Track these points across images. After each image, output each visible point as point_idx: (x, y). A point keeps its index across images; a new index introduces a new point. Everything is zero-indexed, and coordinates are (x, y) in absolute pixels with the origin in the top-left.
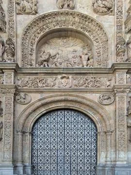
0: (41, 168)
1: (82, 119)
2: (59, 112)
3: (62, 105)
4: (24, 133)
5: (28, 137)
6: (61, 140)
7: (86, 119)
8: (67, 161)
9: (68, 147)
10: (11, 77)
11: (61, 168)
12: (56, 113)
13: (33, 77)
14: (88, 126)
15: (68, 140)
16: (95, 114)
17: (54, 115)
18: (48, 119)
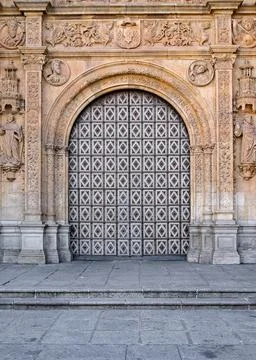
0: (85, 231)
1: (162, 114)
2: (119, 98)
3: (123, 83)
4: (56, 149)
5: (64, 160)
6: (123, 164)
7: (170, 114)
8: (136, 215)
9: (136, 181)
10: (37, 27)
11: (123, 231)
12: (113, 98)
13: (72, 22)
14: (174, 131)
15: (136, 164)
16: (183, 105)
17: (109, 103)
18: (97, 114)
